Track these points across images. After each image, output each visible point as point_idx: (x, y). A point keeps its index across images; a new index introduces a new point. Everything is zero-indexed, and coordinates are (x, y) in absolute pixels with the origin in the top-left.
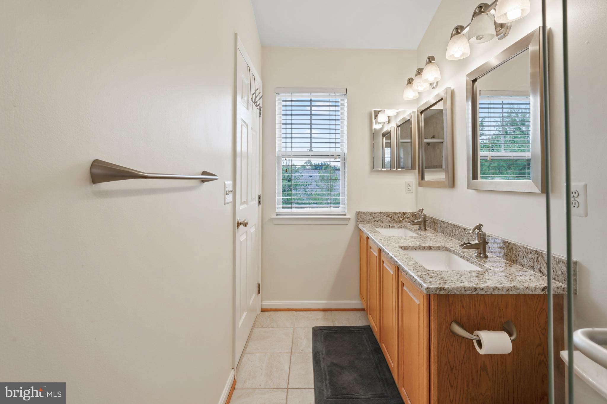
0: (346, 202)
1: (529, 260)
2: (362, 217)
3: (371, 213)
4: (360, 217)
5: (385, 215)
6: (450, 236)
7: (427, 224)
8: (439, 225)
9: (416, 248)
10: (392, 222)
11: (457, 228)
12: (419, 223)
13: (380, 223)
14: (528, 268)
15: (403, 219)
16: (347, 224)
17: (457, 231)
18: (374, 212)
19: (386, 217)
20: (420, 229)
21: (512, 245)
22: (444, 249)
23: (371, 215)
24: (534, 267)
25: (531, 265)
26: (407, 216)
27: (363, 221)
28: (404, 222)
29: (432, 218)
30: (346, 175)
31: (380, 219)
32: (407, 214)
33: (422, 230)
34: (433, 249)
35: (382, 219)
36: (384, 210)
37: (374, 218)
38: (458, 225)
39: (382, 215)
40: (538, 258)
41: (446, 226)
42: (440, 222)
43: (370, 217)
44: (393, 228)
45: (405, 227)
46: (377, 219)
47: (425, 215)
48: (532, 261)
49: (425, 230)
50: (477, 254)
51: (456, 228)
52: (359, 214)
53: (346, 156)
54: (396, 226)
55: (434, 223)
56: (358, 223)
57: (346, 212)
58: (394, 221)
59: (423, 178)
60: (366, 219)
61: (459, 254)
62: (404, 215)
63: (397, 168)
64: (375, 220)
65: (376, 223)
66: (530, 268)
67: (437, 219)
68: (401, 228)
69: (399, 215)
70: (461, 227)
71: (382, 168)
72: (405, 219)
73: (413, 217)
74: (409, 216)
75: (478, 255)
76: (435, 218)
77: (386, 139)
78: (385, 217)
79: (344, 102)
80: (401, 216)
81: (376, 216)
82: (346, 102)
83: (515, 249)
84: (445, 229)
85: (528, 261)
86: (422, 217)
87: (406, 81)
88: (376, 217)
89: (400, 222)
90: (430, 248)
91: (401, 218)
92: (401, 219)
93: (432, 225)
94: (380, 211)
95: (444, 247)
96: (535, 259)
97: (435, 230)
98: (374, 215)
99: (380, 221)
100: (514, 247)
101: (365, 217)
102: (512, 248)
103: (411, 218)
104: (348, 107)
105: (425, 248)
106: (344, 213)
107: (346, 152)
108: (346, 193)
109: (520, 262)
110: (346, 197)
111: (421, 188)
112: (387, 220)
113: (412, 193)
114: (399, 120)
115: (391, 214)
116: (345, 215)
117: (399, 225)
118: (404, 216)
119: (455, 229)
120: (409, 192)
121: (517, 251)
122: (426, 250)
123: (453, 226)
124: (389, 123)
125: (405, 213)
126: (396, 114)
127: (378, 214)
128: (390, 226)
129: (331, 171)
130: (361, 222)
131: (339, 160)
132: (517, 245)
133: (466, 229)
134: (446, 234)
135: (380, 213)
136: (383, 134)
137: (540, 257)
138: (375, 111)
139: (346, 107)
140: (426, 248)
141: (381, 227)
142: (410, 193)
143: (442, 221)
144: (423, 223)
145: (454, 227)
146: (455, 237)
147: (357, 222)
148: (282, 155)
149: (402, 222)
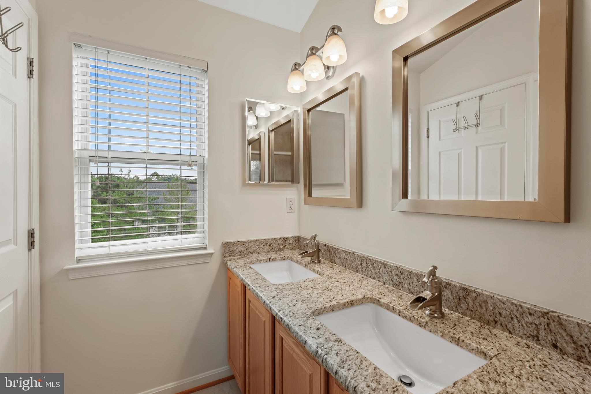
0: (206, 229)
1: (525, 325)
2: (231, 250)
3: (243, 243)
4: (228, 250)
5: (262, 244)
6: (357, 271)
7: (321, 255)
8: (338, 256)
9: (334, 307)
10: (271, 251)
11: (371, 261)
12: (312, 255)
13: (256, 255)
14: (524, 336)
15: (284, 247)
16: (209, 262)
17: (371, 266)
18: (248, 241)
19: (264, 246)
20: (313, 262)
21: (485, 298)
22: (369, 300)
23: (244, 245)
24: (538, 337)
25: (529, 332)
26: (289, 242)
27: (233, 255)
28: (285, 250)
29: (325, 245)
30: (207, 190)
31: (256, 249)
32: (289, 239)
33: (315, 263)
34: (355, 303)
35: (258, 250)
36: (260, 238)
37: (247, 249)
38: (371, 258)
39: (258, 243)
40: (548, 324)
41: (350, 258)
42: (339, 251)
43: (243, 249)
44: (274, 261)
45: (289, 258)
46: (252, 250)
47: (318, 243)
48: (532, 327)
49: (319, 262)
50: (430, 312)
51: (369, 263)
52: (226, 245)
53: (206, 162)
54: (278, 258)
55: (328, 252)
56: (225, 259)
57: (207, 243)
58: (274, 250)
59: (310, 194)
60: (236, 252)
61: (400, 312)
62: (286, 240)
63: (269, 180)
64: (249, 252)
65: (250, 255)
66: (529, 337)
67: (334, 247)
68: (284, 259)
69: (280, 242)
70: (378, 261)
71: (260, 181)
72: (287, 246)
73: (295, 242)
74: (291, 242)
75: (431, 314)
76: (330, 245)
77: (252, 149)
78: (262, 246)
79: (203, 84)
80: (281, 242)
81: (250, 245)
82: (207, 84)
83: (491, 304)
84: (349, 262)
85: (522, 325)
86: (315, 246)
87: (291, 66)
88: (251, 247)
89: (280, 250)
90: (352, 303)
91: (282, 245)
92: (282, 247)
93: (326, 254)
94: (255, 239)
95: (369, 297)
96: (540, 324)
97: (332, 261)
98: (247, 245)
99: (256, 252)
100: (490, 301)
101: (235, 248)
102: (486, 302)
103: (294, 244)
104: (209, 90)
105: (345, 305)
106: (203, 245)
107: (206, 156)
108: (206, 216)
109: (504, 326)
110: (207, 223)
111: (306, 206)
112: (265, 250)
113: (295, 212)
114: (271, 124)
115: (269, 241)
116: (205, 248)
117: (281, 256)
118: (285, 242)
119: (367, 263)
120: (291, 210)
121: (497, 308)
122: (347, 307)
123: (363, 258)
124: (257, 128)
125: (287, 238)
126: (269, 115)
127: (252, 243)
128: (271, 259)
129: (182, 184)
130: (230, 256)
131: (195, 168)
132: (498, 298)
133: (387, 264)
134: (351, 268)
135: (256, 241)
136: (248, 141)
137: (555, 323)
138: (249, 102)
139: (206, 91)
140: (347, 305)
141: (258, 262)
142: (291, 212)
143: (343, 251)
144: (316, 255)
145: (365, 260)
146: (366, 273)
147: (223, 258)
148: (90, 156)
149: (283, 250)
